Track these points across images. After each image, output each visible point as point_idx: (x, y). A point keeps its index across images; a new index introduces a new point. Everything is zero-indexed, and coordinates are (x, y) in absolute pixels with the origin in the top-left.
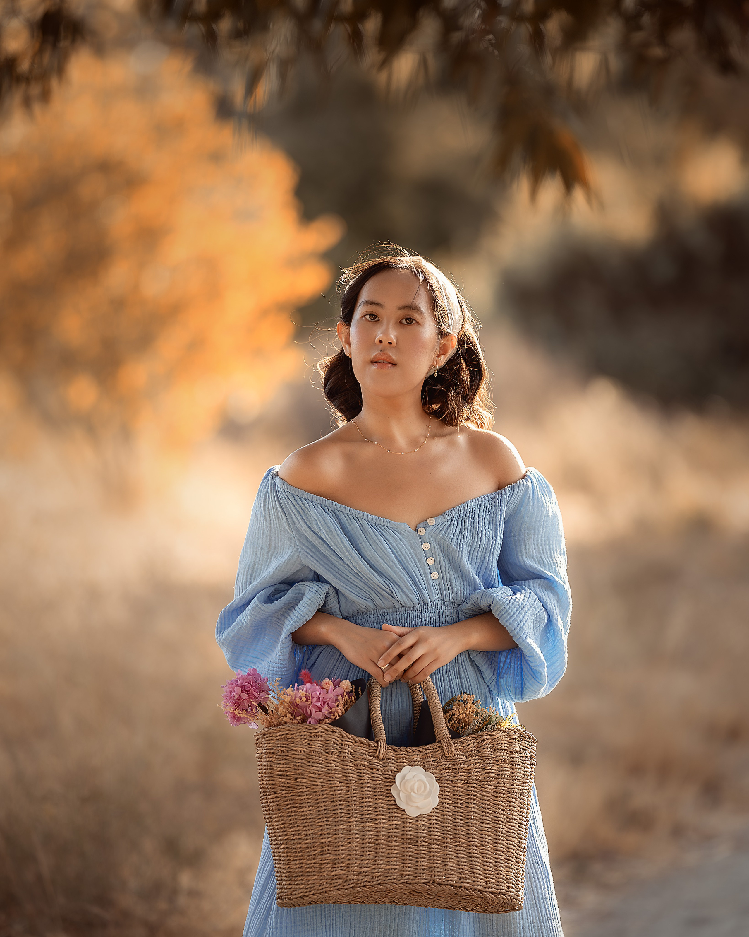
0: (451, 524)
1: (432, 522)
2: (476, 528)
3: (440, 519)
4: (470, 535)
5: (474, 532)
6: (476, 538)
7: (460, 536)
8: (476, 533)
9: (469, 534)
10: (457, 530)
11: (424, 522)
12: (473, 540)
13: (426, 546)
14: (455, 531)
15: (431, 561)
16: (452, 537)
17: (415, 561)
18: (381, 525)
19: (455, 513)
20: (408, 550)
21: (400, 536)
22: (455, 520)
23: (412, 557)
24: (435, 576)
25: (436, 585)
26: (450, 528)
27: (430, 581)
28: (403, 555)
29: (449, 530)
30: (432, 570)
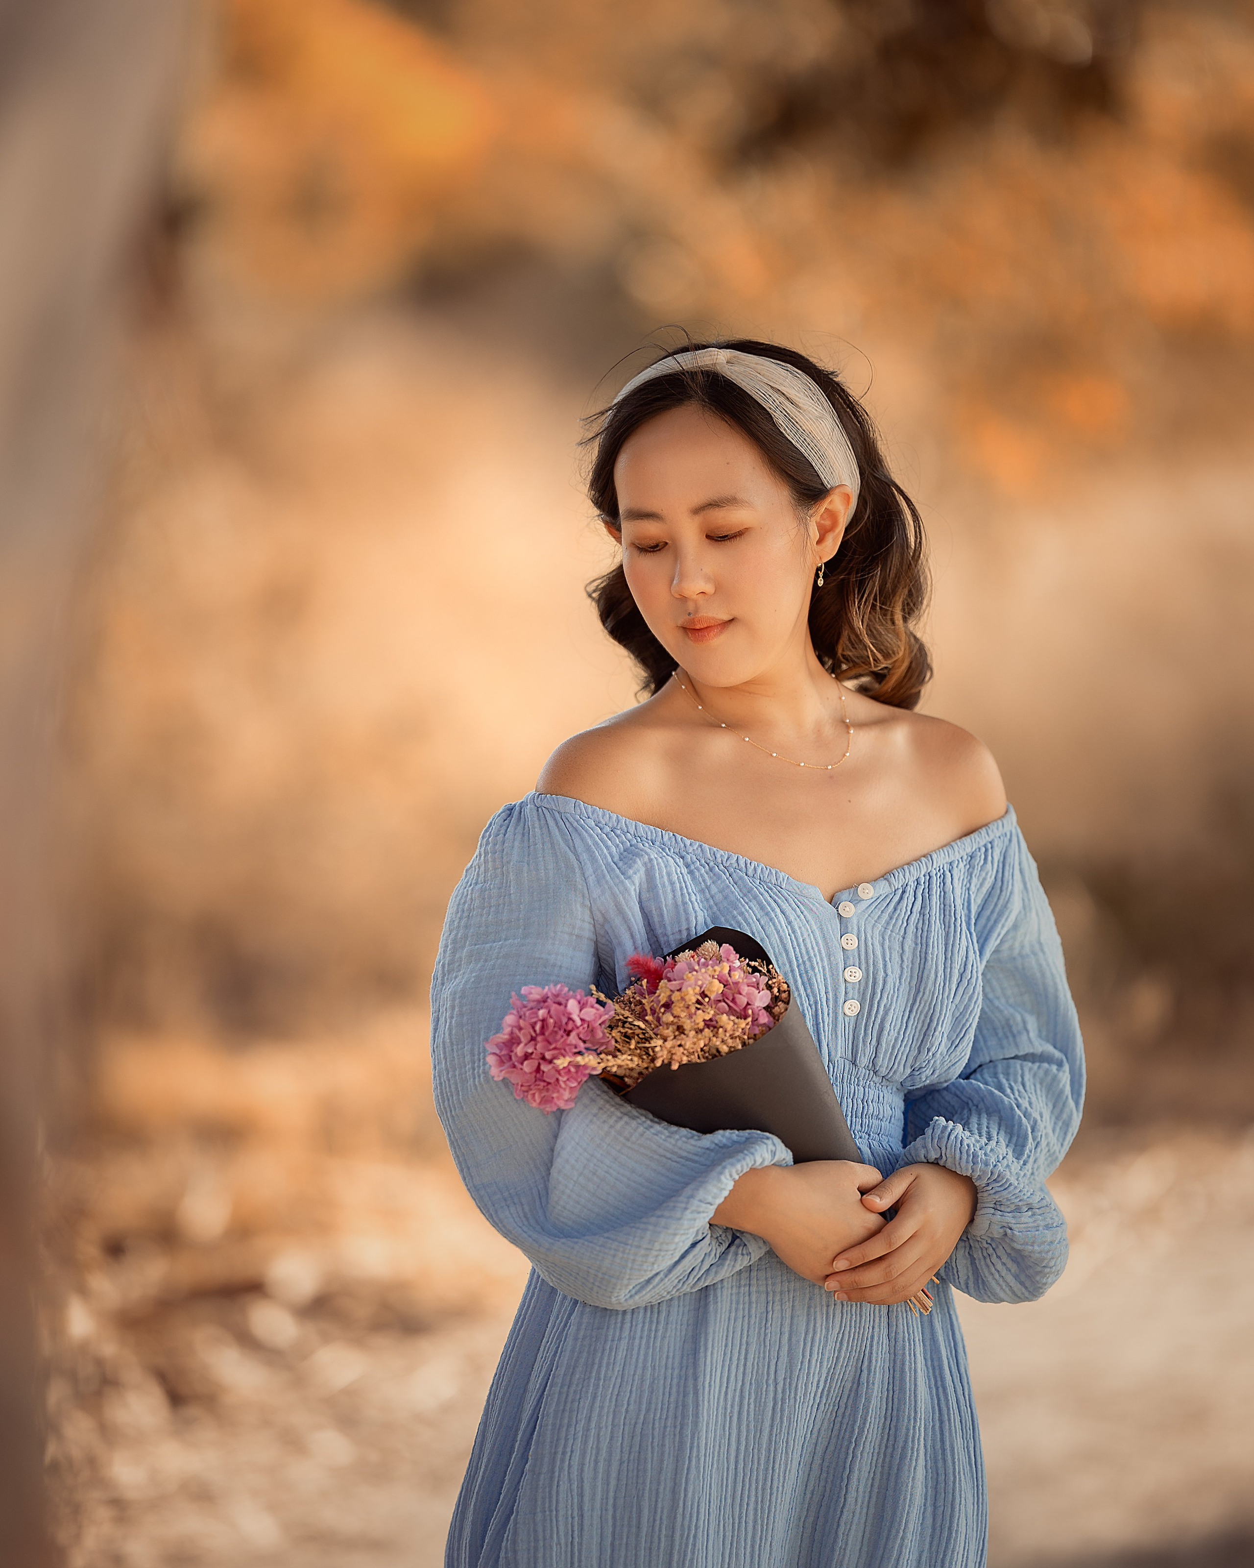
0: (901, 898)
1: (867, 892)
2: (950, 906)
3: (883, 888)
4: (940, 920)
5: (947, 913)
6: (953, 926)
7: (921, 922)
8: (950, 916)
9: (938, 918)
10: (914, 910)
11: (852, 887)
12: (947, 929)
13: (851, 942)
14: (911, 913)
15: (855, 975)
16: (905, 924)
17: (824, 967)
18: (771, 883)
19: (911, 876)
20: (817, 943)
21: (806, 913)
22: (910, 890)
23: (822, 960)
24: (852, 1008)
25: (847, 1029)
26: (899, 907)
27: (840, 1017)
28: (808, 952)
29: (898, 911)
30: (850, 995)
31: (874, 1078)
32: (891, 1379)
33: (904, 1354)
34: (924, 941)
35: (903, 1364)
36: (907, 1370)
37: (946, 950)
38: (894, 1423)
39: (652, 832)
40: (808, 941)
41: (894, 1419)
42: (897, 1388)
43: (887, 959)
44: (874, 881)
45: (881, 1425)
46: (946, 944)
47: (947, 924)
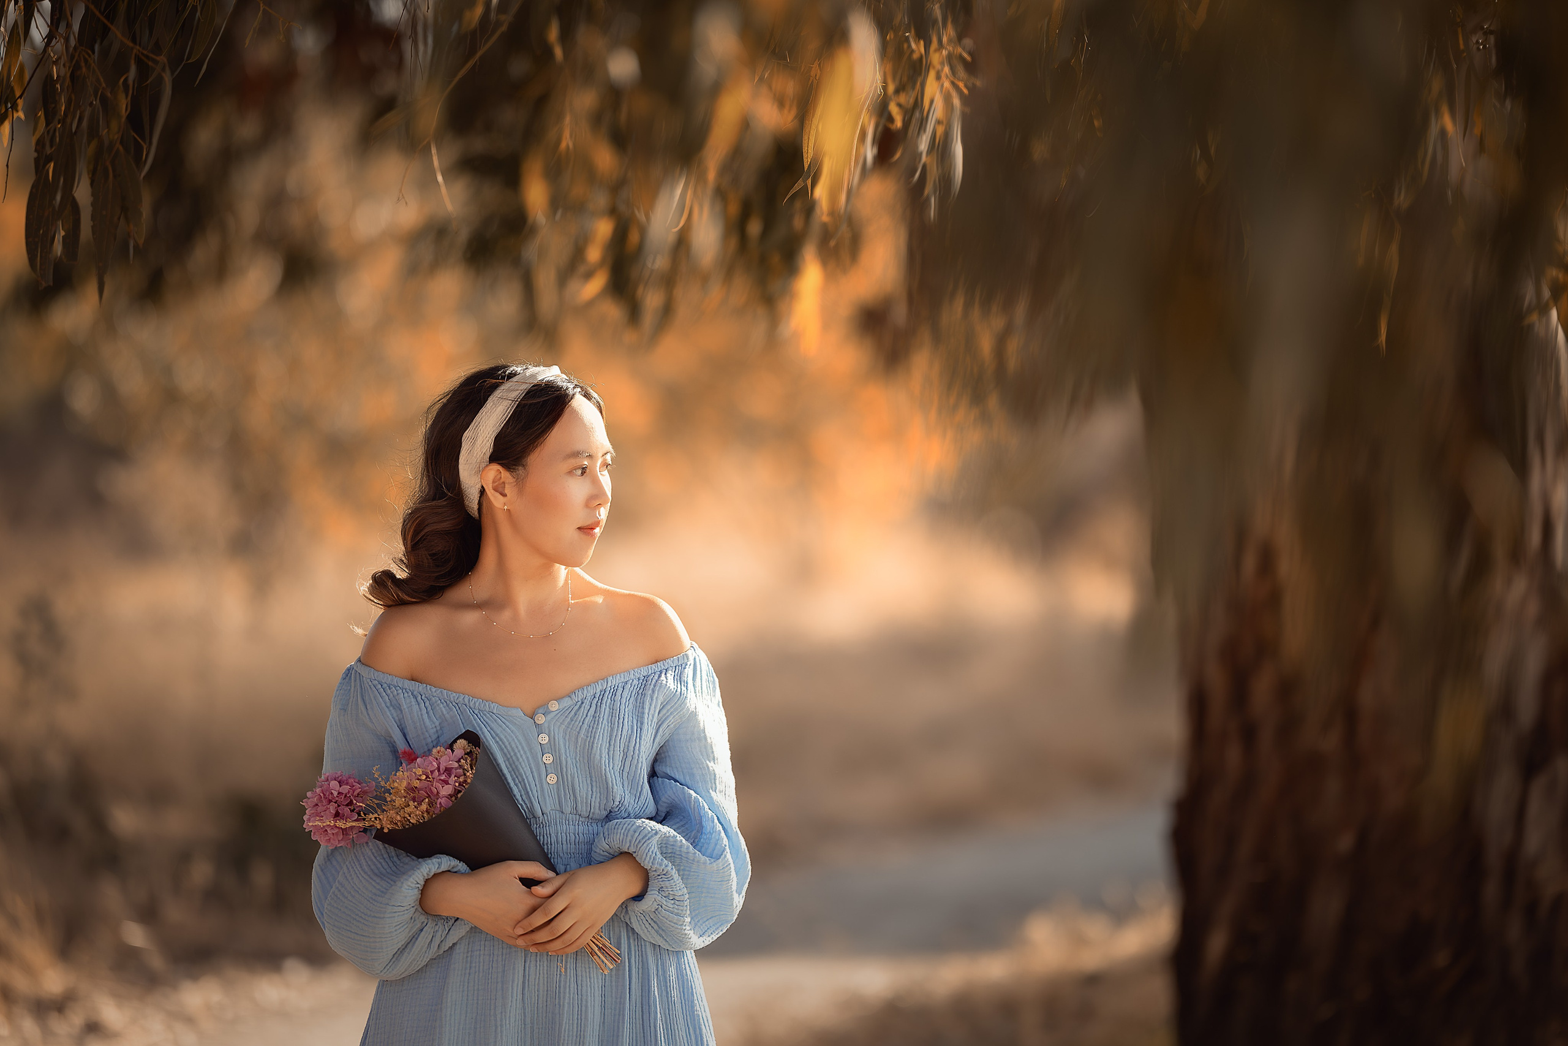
0: (580, 707)
1: (554, 706)
3: (567, 702)
5: (614, 715)
7: (593, 722)
8: (615, 717)
10: (589, 714)
11: (544, 705)
12: (612, 726)
13: (544, 739)
14: (587, 716)
15: (548, 759)
16: (581, 723)
17: (527, 758)
18: (486, 711)
19: (589, 693)
20: (521, 744)
21: (511, 726)
22: (587, 702)
23: (525, 753)
24: (552, 779)
25: (552, 791)
26: (578, 713)
27: (545, 786)
28: (513, 750)
29: (577, 716)
30: (549, 771)
31: (580, 819)
32: (579, 1011)
33: (587, 995)
34: (593, 735)
35: (587, 1002)
36: (589, 1006)
37: (610, 739)
38: (582, 1039)
39: (412, 686)
40: (513, 743)
41: (582, 1037)
42: (583, 1017)
43: (567, 747)
44: (558, 699)
45: (574, 1041)
46: (611, 736)
47: (613, 723)
